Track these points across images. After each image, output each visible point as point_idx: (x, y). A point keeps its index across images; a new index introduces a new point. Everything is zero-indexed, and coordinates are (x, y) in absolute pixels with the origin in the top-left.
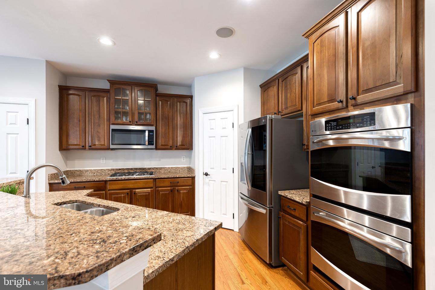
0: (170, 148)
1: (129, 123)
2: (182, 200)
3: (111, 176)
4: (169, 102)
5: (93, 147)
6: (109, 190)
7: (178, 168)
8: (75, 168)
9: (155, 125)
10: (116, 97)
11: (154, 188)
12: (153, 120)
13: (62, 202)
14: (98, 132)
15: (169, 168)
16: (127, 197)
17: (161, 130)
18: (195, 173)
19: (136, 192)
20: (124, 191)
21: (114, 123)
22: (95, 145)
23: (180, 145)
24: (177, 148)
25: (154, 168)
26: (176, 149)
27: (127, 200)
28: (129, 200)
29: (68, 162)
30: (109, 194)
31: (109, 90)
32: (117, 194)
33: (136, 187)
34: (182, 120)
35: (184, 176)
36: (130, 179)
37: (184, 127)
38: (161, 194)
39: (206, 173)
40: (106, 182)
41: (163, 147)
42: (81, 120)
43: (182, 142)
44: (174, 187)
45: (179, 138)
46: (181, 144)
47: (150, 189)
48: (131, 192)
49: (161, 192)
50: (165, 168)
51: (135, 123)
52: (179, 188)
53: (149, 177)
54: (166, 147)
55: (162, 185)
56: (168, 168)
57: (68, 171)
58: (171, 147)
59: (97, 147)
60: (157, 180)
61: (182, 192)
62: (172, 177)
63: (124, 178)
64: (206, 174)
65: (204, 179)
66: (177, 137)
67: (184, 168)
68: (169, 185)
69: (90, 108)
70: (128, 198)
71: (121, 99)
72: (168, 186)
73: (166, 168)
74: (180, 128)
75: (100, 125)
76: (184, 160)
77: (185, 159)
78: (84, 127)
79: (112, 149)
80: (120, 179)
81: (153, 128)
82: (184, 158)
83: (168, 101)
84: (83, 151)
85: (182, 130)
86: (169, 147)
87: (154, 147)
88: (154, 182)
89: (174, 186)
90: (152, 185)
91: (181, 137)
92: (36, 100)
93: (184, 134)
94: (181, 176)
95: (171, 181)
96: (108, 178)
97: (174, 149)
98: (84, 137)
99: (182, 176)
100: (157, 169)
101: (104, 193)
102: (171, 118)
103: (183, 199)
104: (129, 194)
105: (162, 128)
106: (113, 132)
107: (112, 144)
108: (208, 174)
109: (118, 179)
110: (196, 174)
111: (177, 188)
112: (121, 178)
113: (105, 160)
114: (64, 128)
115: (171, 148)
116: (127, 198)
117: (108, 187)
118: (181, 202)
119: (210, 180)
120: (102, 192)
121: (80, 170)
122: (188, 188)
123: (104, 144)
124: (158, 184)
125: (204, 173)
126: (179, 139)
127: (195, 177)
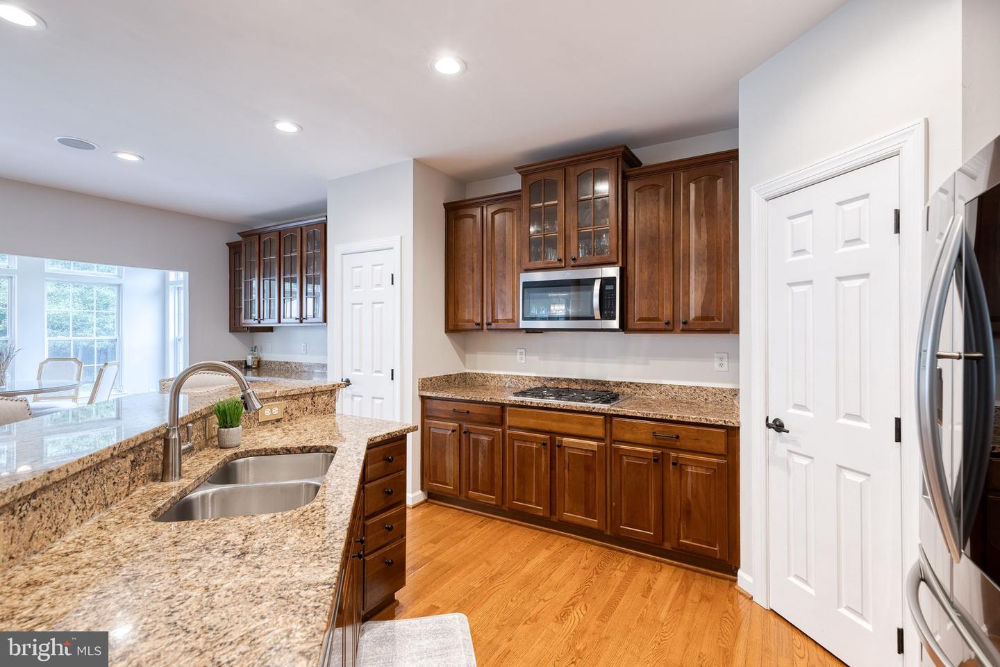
0: (666, 326)
1: (558, 264)
2: (689, 496)
3: (516, 394)
4: (662, 191)
5: (493, 326)
6: (510, 427)
7: (702, 389)
8: (476, 369)
9: (620, 264)
10: (533, 206)
11: (608, 441)
12: (614, 247)
13: (312, 447)
14: (502, 291)
15: (672, 387)
16: (543, 452)
17: (639, 276)
18: (738, 416)
19: (563, 445)
20: (538, 435)
21: (529, 267)
22: (497, 321)
23: (696, 319)
24: (687, 327)
25: (631, 383)
26: (684, 331)
27: (543, 459)
28: (549, 462)
29: (467, 355)
30: (509, 436)
31: (519, 191)
32: (525, 439)
33: (564, 431)
34: (704, 236)
35: (698, 421)
36: (549, 406)
37: (710, 259)
38: (625, 463)
39: (775, 421)
40: (503, 406)
41: (645, 324)
42: (475, 269)
43: (702, 308)
44: (666, 451)
45: (692, 296)
46: (699, 314)
47: (595, 443)
48: (552, 440)
49: (624, 458)
50: (661, 385)
51: (572, 263)
52: (681, 455)
53: (594, 408)
54: (654, 324)
55: (628, 436)
56: (670, 386)
57: (465, 373)
58: (667, 323)
59: (502, 325)
60: (615, 419)
61: (690, 471)
62: (658, 417)
63: (537, 404)
64: (778, 427)
65: (771, 442)
66: (687, 293)
67: (723, 391)
68: (650, 442)
69: (490, 240)
70: (546, 454)
71: (540, 207)
72: (645, 442)
73: (665, 385)
74: (698, 264)
75: (505, 275)
76: (721, 365)
77: (725, 364)
78: (480, 284)
79: (528, 331)
80: (529, 404)
81: (612, 272)
82: (721, 359)
83: (658, 186)
84: (480, 333)
85: (705, 269)
86: (661, 325)
87: (615, 324)
88: (608, 425)
89: (665, 447)
90: (600, 432)
91: (700, 292)
92: (401, 238)
93: (710, 281)
94: (687, 420)
95: (657, 429)
96: (513, 399)
97: (677, 330)
98: (480, 304)
99: (691, 420)
100: (637, 386)
101: (499, 432)
102: (667, 238)
103: (695, 496)
104: (549, 444)
105: (641, 270)
106: (525, 290)
107: (524, 319)
108: (783, 426)
109: (524, 404)
110: (741, 419)
111: (673, 454)
112: (531, 403)
113: (524, 356)
114: (451, 287)
115: (669, 328)
116: (543, 455)
117: (509, 420)
118: (689, 504)
119: (790, 451)
120: (496, 429)
121: (483, 374)
122: (712, 463)
123: (512, 319)
124: (618, 433)
125: (771, 421)
126: (695, 301)
127: (739, 428)
